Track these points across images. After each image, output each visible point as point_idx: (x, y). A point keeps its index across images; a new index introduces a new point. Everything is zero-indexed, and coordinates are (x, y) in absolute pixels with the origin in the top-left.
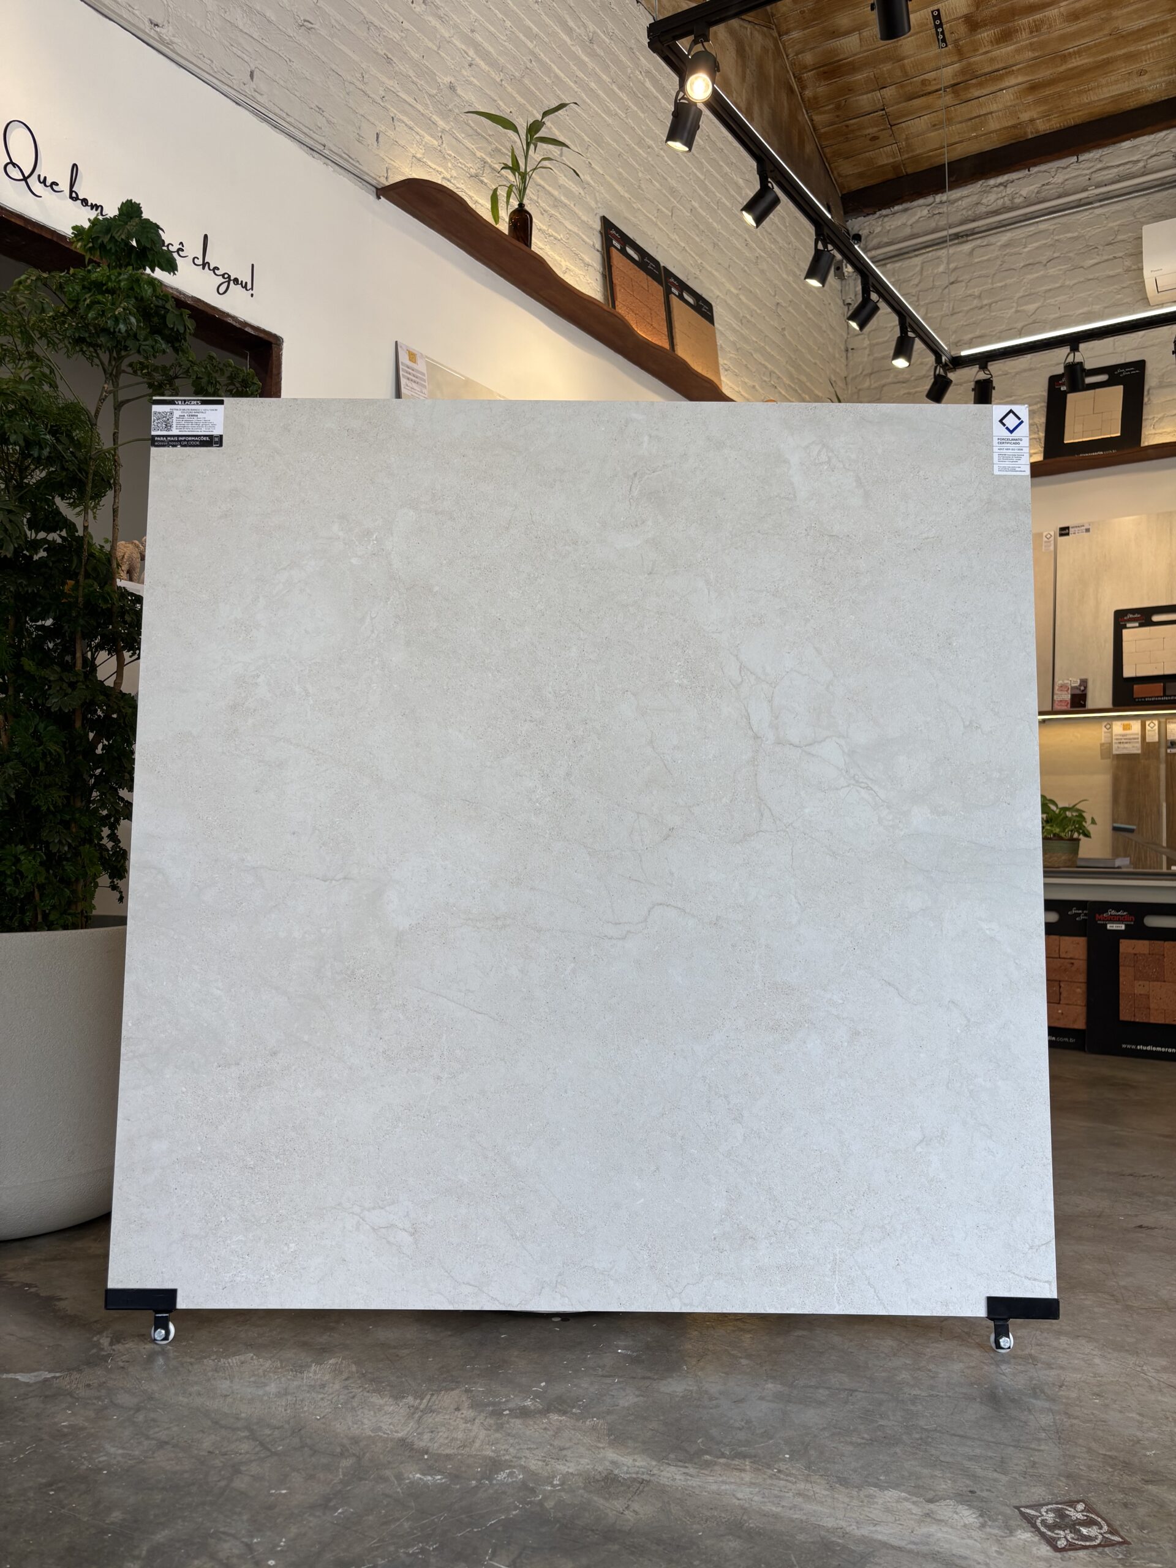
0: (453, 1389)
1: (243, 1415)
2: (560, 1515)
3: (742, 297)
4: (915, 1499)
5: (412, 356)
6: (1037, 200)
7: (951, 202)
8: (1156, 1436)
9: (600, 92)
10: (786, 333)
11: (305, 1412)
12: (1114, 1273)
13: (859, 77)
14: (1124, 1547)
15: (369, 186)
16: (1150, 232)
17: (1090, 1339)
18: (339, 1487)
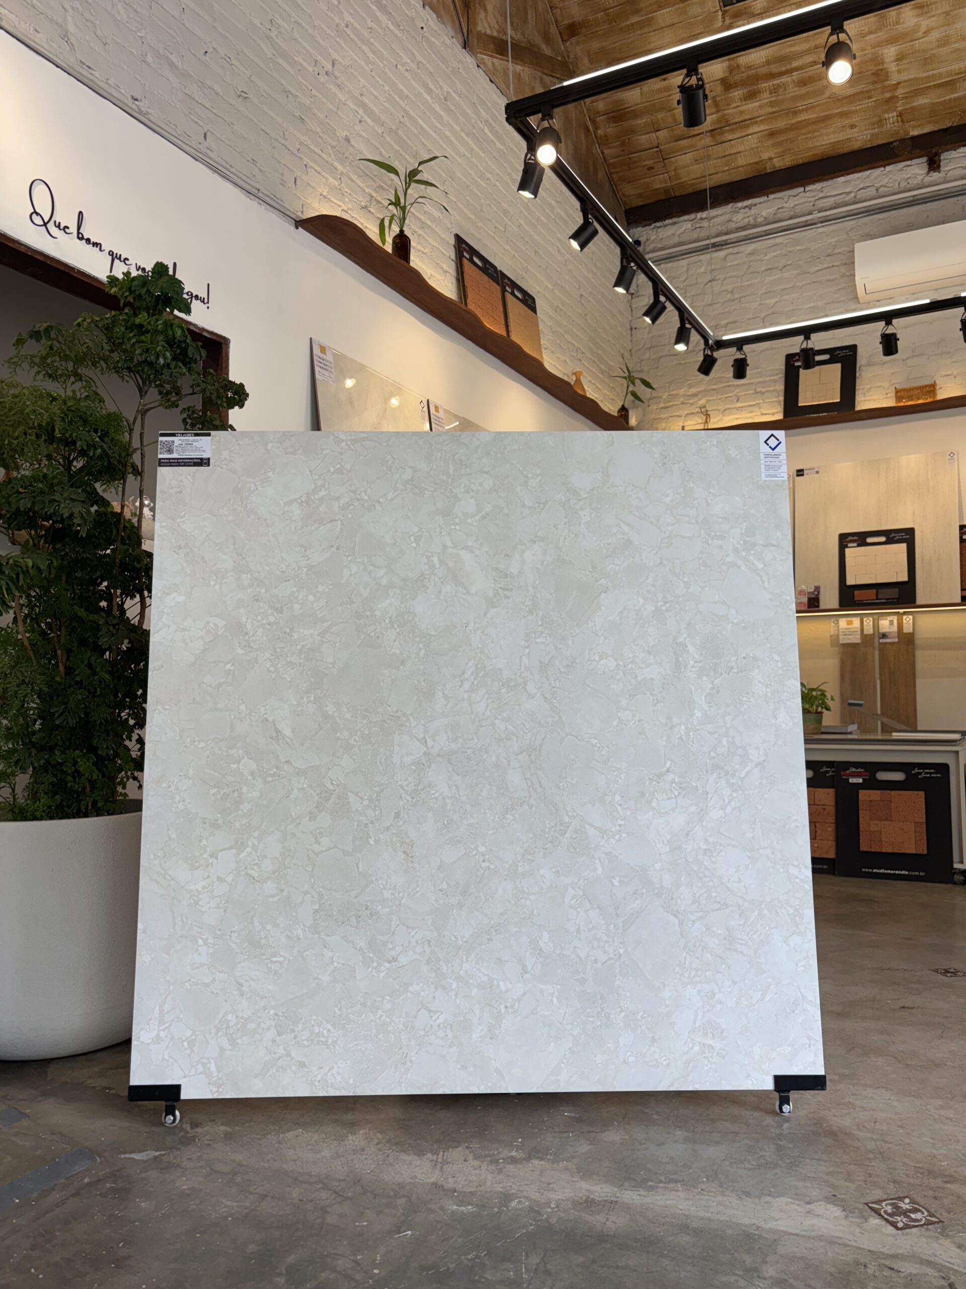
0: (457, 1147)
1: (313, 1173)
2: (563, 1227)
3: (556, 291)
4: (797, 1202)
5: (323, 349)
6: (774, 220)
7: (709, 219)
8: (946, 1152)
9: (452, 139)
10: (588, 317)
11: (357, 1168)
12: (892, 1042)
13: (640, 122)
14: (940, 1224)
15: (290, 219)
16: (860, 248)
17: (887, 1089)
18: (403, 1218)
